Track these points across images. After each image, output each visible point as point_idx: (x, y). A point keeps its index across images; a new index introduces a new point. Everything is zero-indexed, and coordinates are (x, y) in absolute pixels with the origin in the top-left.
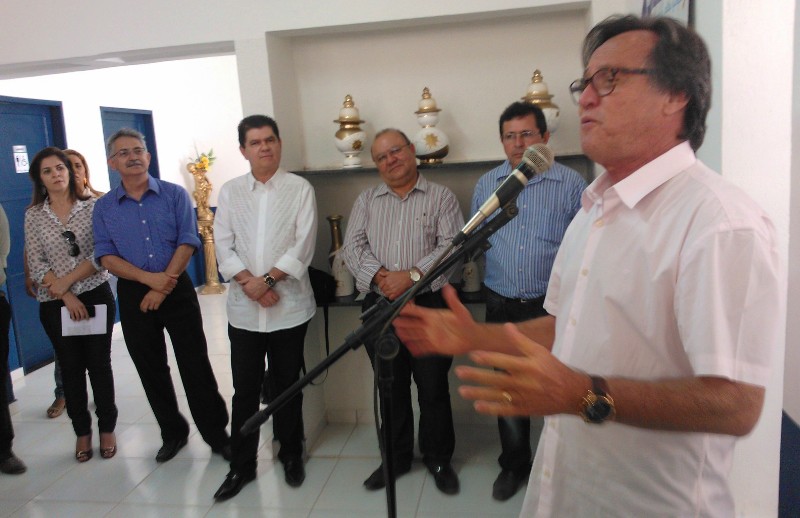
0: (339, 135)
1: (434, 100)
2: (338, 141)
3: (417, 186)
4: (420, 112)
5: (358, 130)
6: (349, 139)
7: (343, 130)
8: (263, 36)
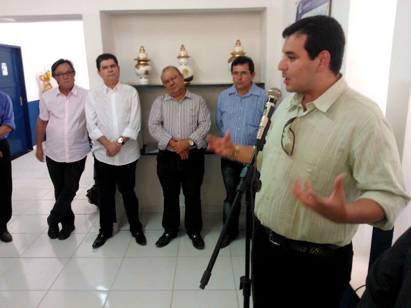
0: (137, 66)
1: (186, 52)
2: (137, 70)
3: (186, 95)
4: (179, 57)
5: (146, 64)
6: (142, 69)
7: (139, 64)
8: (98, 13)
